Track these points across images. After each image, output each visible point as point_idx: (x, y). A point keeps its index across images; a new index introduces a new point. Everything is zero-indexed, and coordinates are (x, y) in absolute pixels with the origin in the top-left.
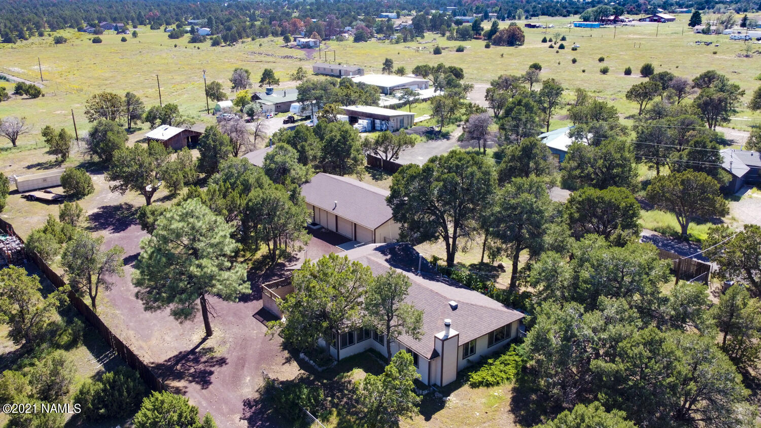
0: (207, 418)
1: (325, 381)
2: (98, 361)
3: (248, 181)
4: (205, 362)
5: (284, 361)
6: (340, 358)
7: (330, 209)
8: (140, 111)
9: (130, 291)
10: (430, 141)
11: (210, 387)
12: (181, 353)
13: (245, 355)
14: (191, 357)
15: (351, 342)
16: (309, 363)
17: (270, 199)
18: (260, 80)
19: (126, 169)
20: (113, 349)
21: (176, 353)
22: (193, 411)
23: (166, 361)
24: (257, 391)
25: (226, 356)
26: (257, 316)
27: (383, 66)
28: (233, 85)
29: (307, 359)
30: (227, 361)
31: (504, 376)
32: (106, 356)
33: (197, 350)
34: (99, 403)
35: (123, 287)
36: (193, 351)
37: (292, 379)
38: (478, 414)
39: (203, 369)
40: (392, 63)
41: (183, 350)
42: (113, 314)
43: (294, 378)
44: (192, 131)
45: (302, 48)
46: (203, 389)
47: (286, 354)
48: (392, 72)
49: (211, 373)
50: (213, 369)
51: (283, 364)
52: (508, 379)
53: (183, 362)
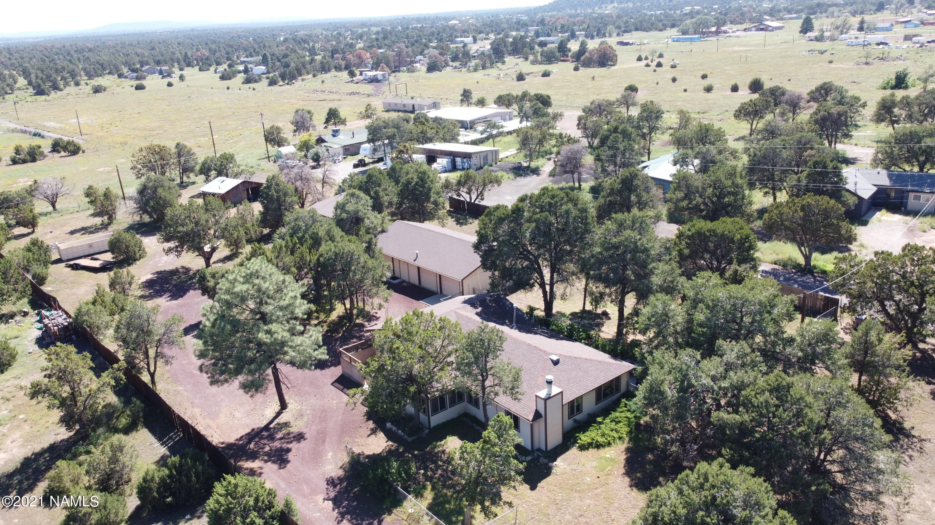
0: (287, 501)
1: (416, 452)
2: (162, 444)
3: (317, 234)
4: (281, 439)
5: (369, 432)
6: (432, 425)
7: (410, 260)
8: (192, 163)
9: (192, 364)
10: (518, 178)
11: (288, 466)
12: (253, 430)
13: (325, 428)
14: (265, 434)
15: (443, 407)
16: (397, 433)
17: (343, 253)
18: (324, 121)
19: (180, 229)
20: (178, 429)
21: (248, 430)
22: (271, 494)
23: (237, 440)
24: (341, 467)
25: (304, 430)
26: (336, 384)
27: (461, 98)
28: (295, 128)
29: (394, 428)
30: (306, 436)
31: (616, 435)
32: (170, 438)
33: (272, 426)
34: (165, 492)
35: (185, 360)
36: (266, 428)
37: (379, 452)
38: (589, 479)
39: (279, 446)
40: (471, 93)
41: (256, 426)
42: (175, 391)
43: (381, 451)
44: (252, 182)
45: (369, 82)
46: (280, 468)
47: (371, 424)
48: (471, 103)
49: (289, 450)
50: (290, 446)
51: (369, 436)
52: (620, 438)
53: (257, 440)
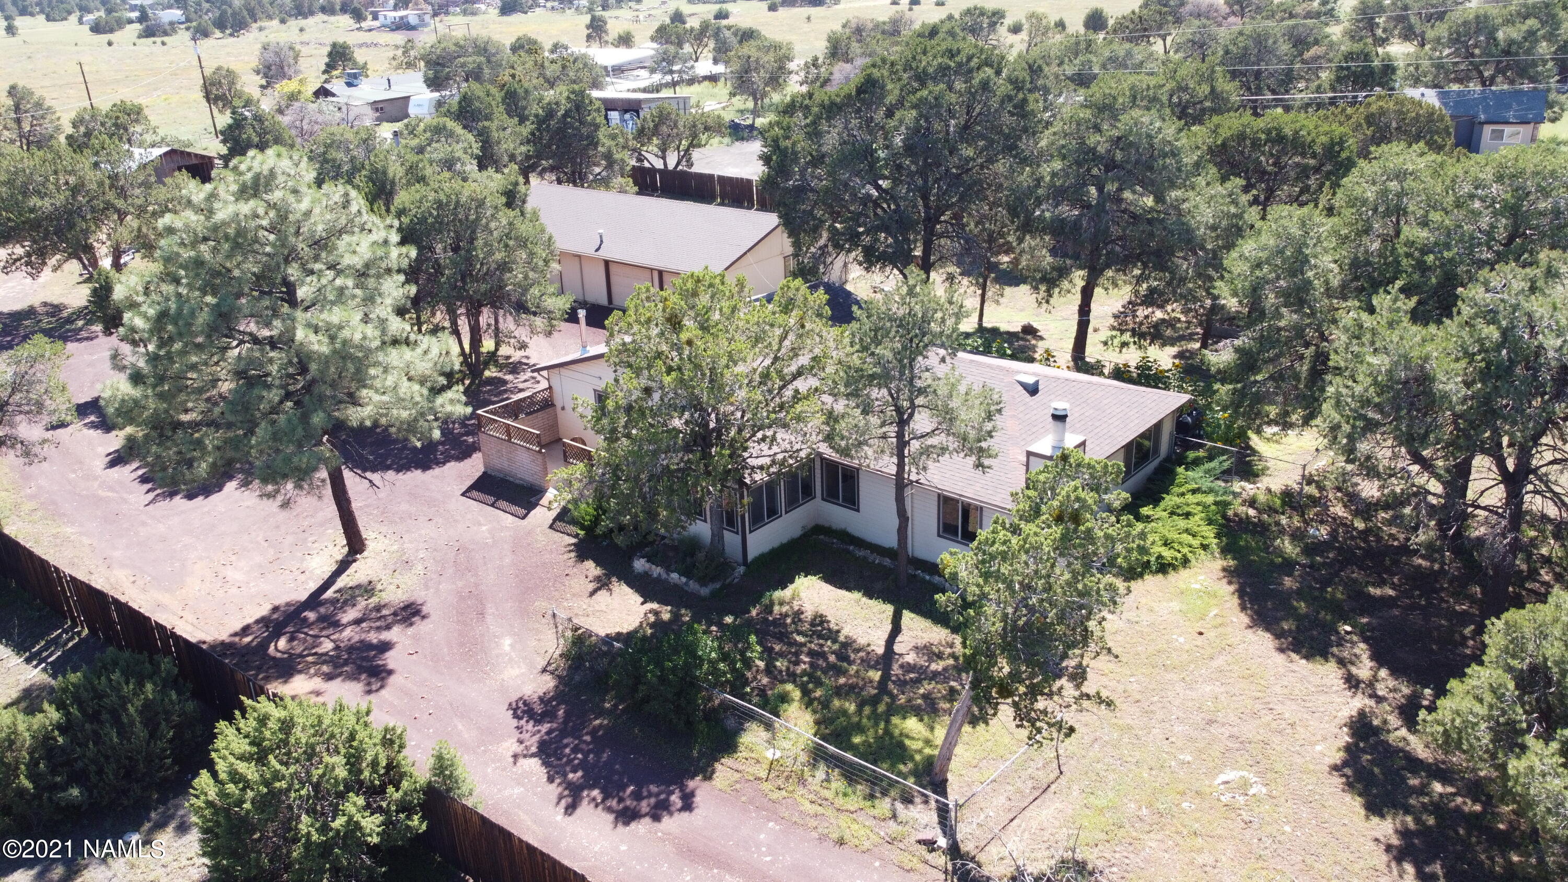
1: (729, 620)
2: (28, 661)
4: (357, 622)
5: (592, 586)
6: (752, 554)
8: (47, 127)
9: (96, 478)
11: (392, 680)
12: (275, 609)
13: (477, 585)
14: (311, 616)
15: (773, 513)
16: (666, 581)
18: (323, 67)
20: (73, 620)
21: (264, 610)
23: (236, 634)
24: (544, 671)
25: (418, 596)
26: (475, 494)
27: (586, 32)
28: (264, 82)
29: (657, 571)
30: (425, 610)
32: (55, 642)
33: (329, 594)
34: (53, 771)
35: (74, 471)
36: (314, 600)
37: (631, 628)
38: (1181, 640)
39: (356, 638)
40: (605, 23)
41: (281, 600)
42: (55, 536)
43: (637, 624)
44: (189, 154)
45: (392, 30)
46: (369, 692)
47: (591, 568)
48: (607, 42)
49: (385, 647)
50: (385, 636)
51: (592, 594)
53: (290, 629)
